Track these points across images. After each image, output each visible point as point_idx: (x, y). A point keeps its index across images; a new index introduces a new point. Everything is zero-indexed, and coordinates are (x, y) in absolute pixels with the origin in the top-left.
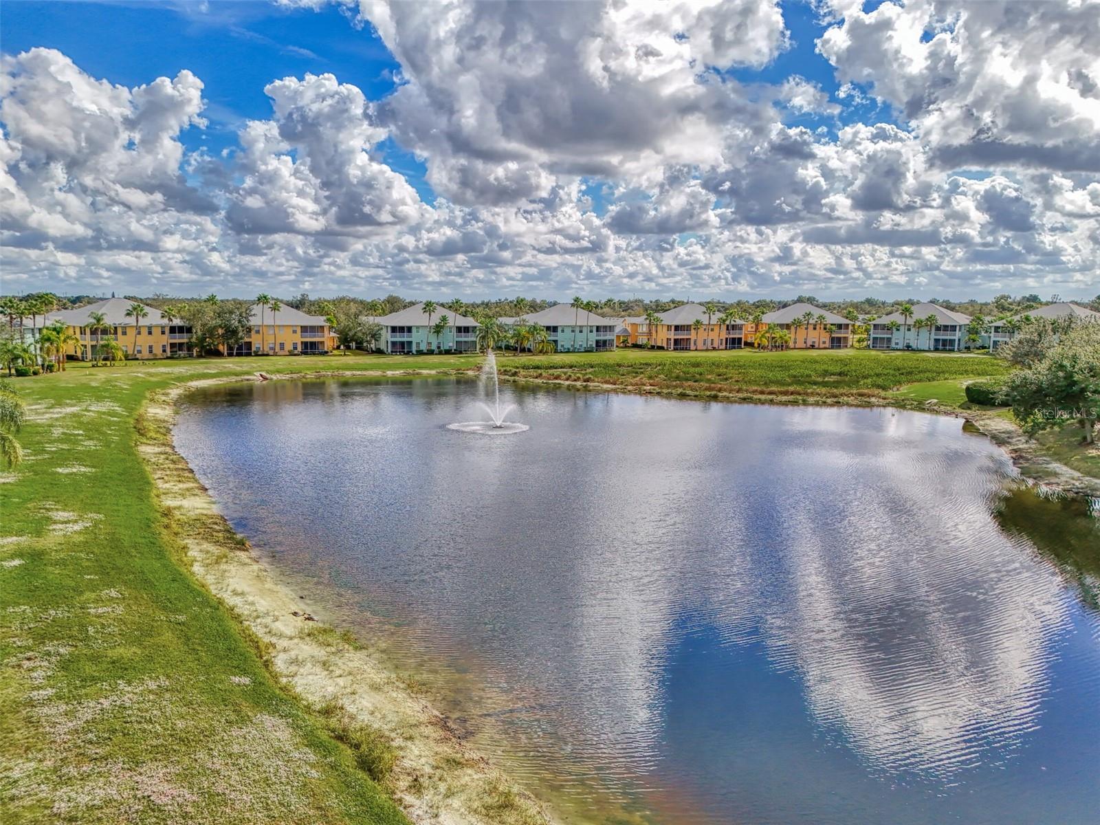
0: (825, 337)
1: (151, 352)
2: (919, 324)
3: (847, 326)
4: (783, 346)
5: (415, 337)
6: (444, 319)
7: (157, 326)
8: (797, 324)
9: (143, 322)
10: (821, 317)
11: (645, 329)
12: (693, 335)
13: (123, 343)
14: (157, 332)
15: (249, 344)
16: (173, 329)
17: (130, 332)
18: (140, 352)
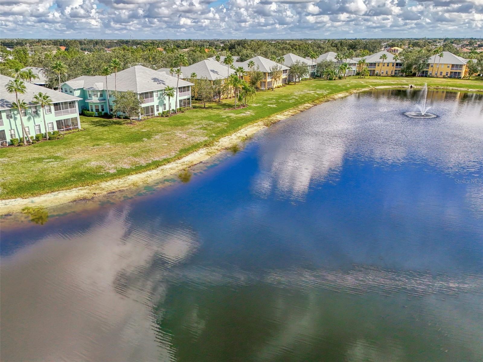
1: (387, 73)
7: (391, 63)
9: (385, 61)
13: (377, 70)
14: (391, 65)
15: (427, 71)
16: (397, 64)
17: (381, 65)
18: (383, 73)
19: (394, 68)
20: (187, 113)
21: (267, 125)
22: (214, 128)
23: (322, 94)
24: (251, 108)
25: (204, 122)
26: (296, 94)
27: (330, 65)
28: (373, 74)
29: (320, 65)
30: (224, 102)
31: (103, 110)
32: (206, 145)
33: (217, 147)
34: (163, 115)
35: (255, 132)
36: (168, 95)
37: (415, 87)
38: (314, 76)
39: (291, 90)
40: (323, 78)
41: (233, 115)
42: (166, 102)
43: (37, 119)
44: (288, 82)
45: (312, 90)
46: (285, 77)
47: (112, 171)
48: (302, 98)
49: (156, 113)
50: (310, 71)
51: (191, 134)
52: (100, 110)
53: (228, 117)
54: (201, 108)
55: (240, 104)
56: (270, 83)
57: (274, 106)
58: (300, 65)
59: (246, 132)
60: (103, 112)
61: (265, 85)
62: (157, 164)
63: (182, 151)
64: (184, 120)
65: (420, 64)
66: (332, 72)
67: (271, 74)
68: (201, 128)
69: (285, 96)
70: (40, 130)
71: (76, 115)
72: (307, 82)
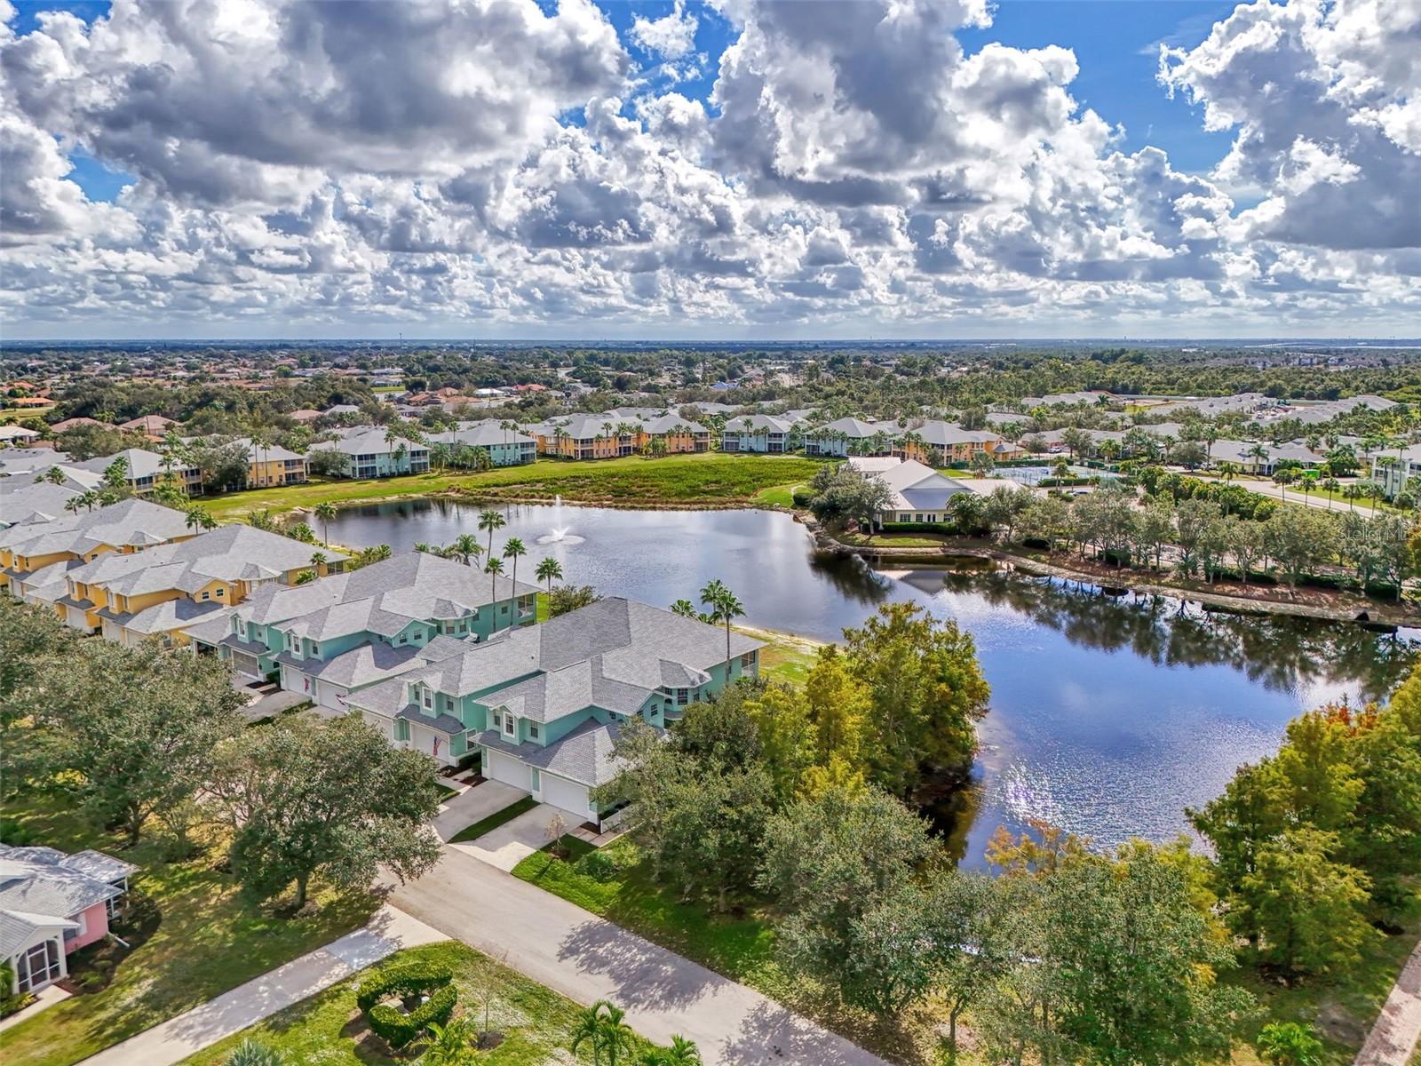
0: (692, 443)
2: (757, 433)
3: (706, 434)
4: (664, 454)
5: (378, 463)
6: (402, 446)
8: (670, 434)
10: (688, 428)
11: (553, 441)
12: (595, 447)
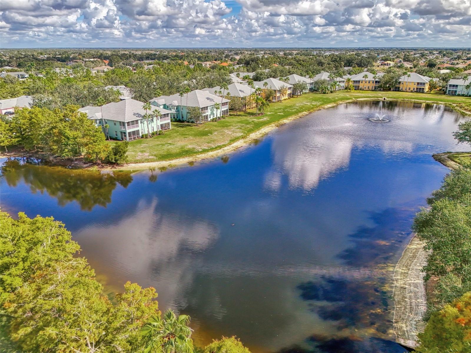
1: (368, 88)
5: (459, 89)
9: (367, 79)
13: (361, 85)
14: (371, 82)
15: (399, 87)
16: (376, 82)
17: (363, 82)
18: (365, 88)
19: (374, 85)
20: (227, 119)
21: (277, 126)
22: (245, 128)
23: (316, 105)
24: (266, 115)
25: (239, 124)
26: (297, 105)
27: (324, 82)
28: (357, 88)
29: (316, 83)
30: (249, 111)
31: (177, 117)
32: (243, 138)
33: (249, 139)
34: (213, 120)
35: (270, 130)
36: (217, 108)
37: (387, 99)
38: (312, 90)
39: (294, 102)
40: (319, 92)
41: (256, 120)
42: (215, 112)
43: (152, 124)
44: (292, 95)
45: (309, 102)
46: (290, 92)
47: (200, 150)
48: (301, 108)
49: (209, 119)
50: (309, 87)
51: (233, 132)
52: (176, 118)
53: (253, 121)
54: (234, 115)
55: (259, 112)
56: (279, 97)
57: (282, 114)
58: (301, 83)
59: (265, 131)
60: (178, 119)
61: (275, 99)
62: (220, 147)
63: (230, 141)
64: (227, 123)
65: (393, 82)
66: (325, 88)
67: (280, 91)
68: (238, 128)
69: (290, 107)
70: (153, 130)
71: (169, 121)
72: (306, 95)
